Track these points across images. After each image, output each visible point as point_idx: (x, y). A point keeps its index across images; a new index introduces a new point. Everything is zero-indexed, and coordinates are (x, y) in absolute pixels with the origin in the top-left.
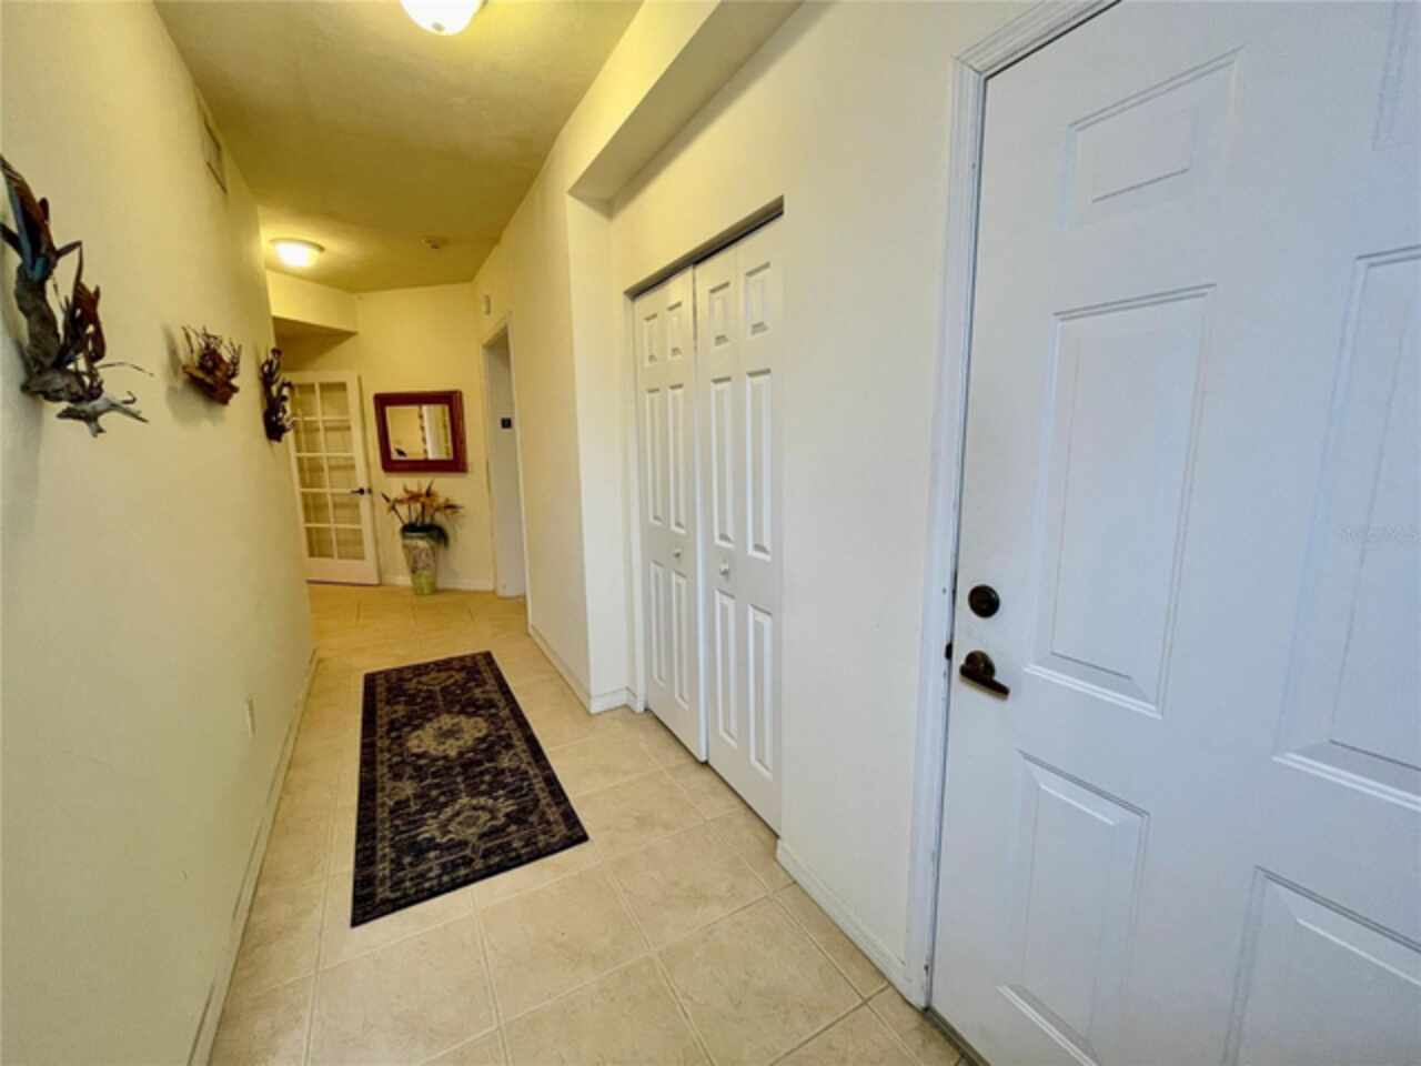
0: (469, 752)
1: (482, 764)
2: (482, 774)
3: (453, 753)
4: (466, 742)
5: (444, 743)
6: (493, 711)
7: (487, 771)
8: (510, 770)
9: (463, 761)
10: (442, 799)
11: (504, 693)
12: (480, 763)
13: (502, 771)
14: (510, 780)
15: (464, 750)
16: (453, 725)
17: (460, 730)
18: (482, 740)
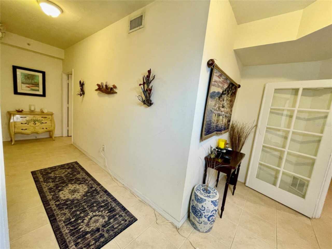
0: (65, 186)
1: (59, 183)
2: (59, 181)
3: (70, 185)
4: (66, 189)
5: (74, 188)
6: (57, 203)
7: (57, 182)
8: (50, 182)
9: (66, 183)
10: (69, 175)
11: (53, 215)
12: (60, 183)
13: (52, 182)
14: (50, 180)
15: (66, 186)
16: (74, 195)
17: (69, 193)
18: (60, 190)
